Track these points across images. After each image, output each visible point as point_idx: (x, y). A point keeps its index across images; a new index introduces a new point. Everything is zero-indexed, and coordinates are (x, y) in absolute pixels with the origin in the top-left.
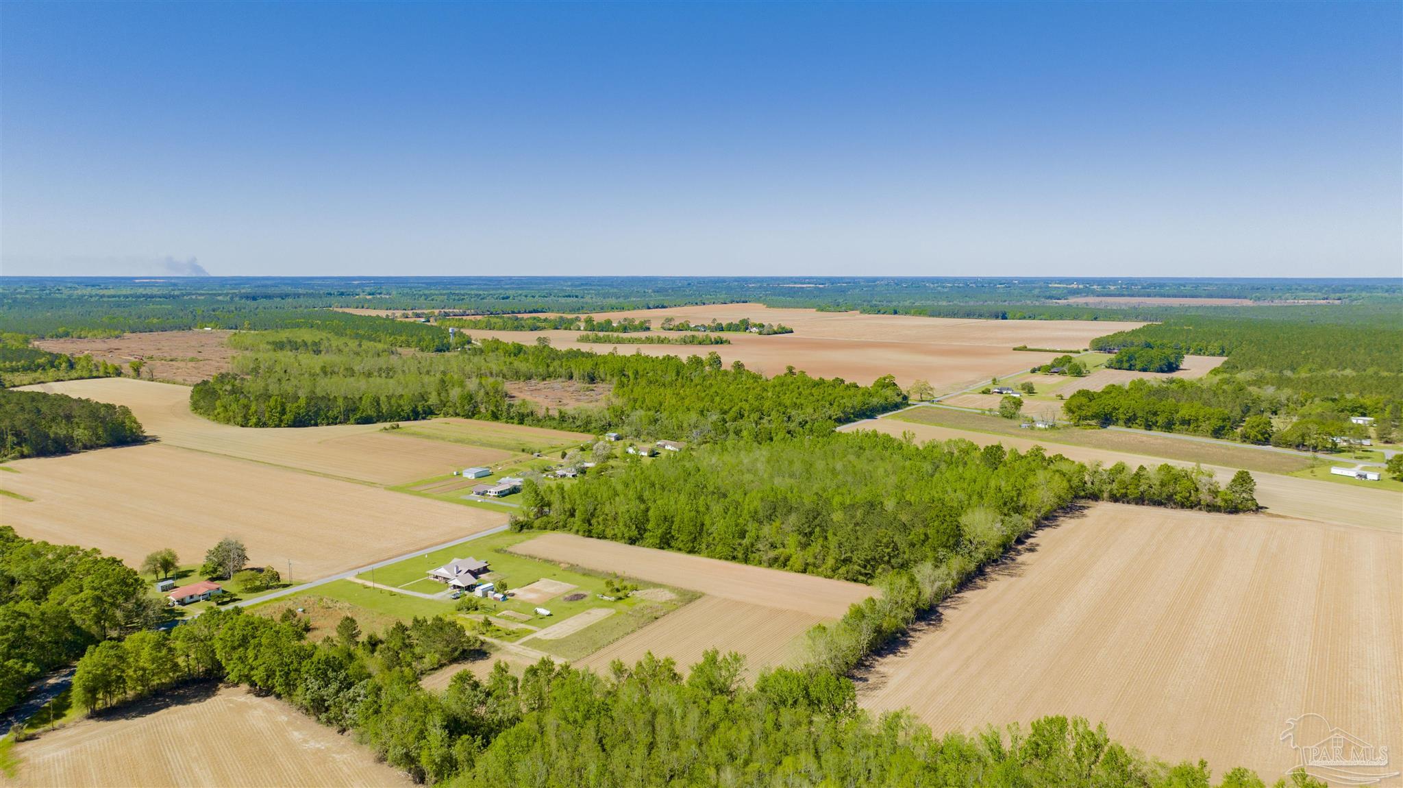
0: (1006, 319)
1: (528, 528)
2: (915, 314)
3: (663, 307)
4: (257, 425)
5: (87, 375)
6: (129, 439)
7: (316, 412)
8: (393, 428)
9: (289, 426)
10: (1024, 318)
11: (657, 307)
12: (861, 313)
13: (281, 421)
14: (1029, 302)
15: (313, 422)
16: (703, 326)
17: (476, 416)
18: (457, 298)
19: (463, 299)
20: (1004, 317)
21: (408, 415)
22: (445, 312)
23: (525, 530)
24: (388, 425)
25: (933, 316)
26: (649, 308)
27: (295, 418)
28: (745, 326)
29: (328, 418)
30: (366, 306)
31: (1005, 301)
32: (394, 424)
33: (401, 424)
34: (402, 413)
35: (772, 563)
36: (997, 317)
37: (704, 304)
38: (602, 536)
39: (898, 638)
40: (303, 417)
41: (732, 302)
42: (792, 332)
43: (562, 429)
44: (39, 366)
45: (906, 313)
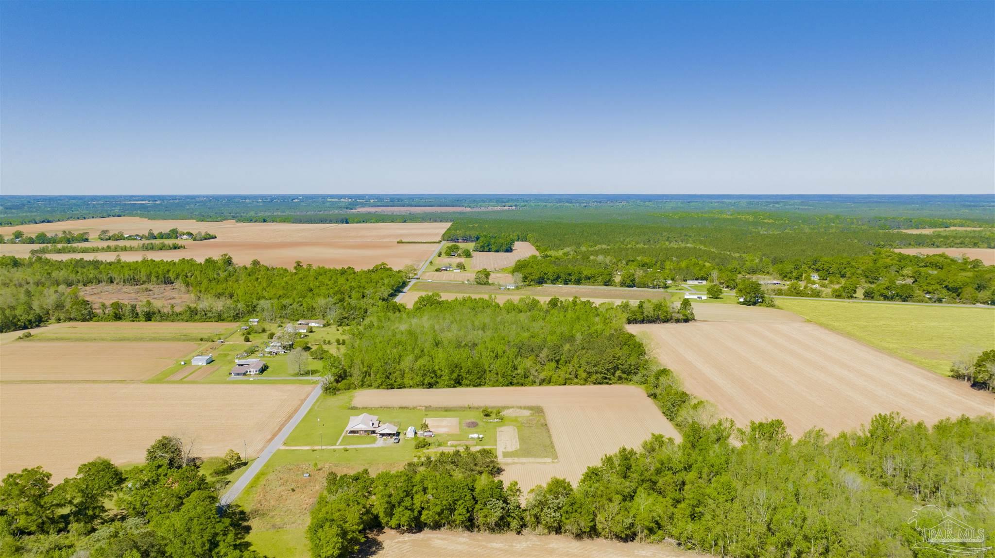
0: (348, 223)
1: (337, 391)
2: (280, 221)
3: (49, 222)
8: (27, 337)
10: (360, 222)
11: (43, 222)
14: (337, 211)
17: (94, 319)
20: (347, 223)
25: (295, 223)
26: (36, 223)
28: (175, 234)
31: (320, 211)
33: (33, 331)
35: (542, 382)
36: (343, 223)
37: (85, 218)
41: (109, 216)
42: (216, 238)
43: (195, 321)
45: (273, 221)
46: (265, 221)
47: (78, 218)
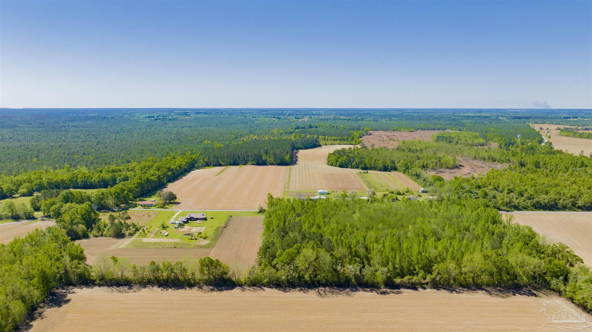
8: (364, 173)
9: (338, 167)
15: (346, 166)
27: (340, 164)
29: (352, 165)
40: (343, 164)
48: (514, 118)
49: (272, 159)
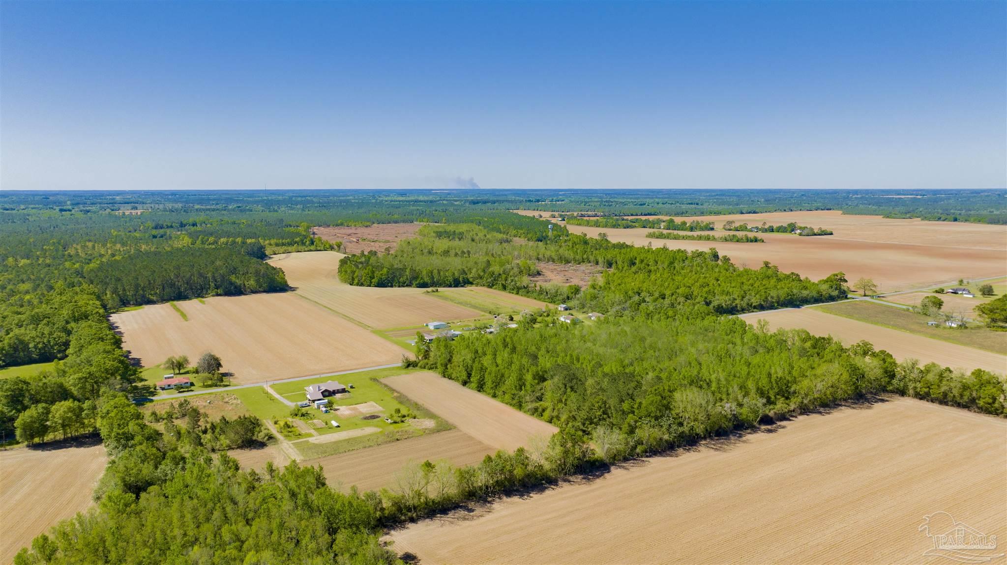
1: (413, 366)
3: (755, 212)
4: (358, 285)
5: (315, 249)
6: (278, 289)
7: (392, 278)
8: (433, 291)
9: (376, 286)
11: (749, 213)
12: (922, 220)
13: (371, 282)
15: (389, 284)
16: (757, 228)
17: (494, 287)
18: (607, 204)
19: (611, 205)
21: (451, 284)
22: (582, 214)
23: (410, 368)
24: (430, 289)
26: (742, 213)
27: (379, 281)
28: (792, 228)
29: (399, 282)
30: (539, 209)
32: (434, 289)
33: (440, 289)
34: (446, 282)
37: (792, 210)
38: (450, 378)
39: (542, 484)
40: (384, 281)
41: (817, 210)
42: (831, 234)
44: (296, 242)
46: (955, 220)
47: (785, 210)
48: (475, 203)
49: (252, 283)
